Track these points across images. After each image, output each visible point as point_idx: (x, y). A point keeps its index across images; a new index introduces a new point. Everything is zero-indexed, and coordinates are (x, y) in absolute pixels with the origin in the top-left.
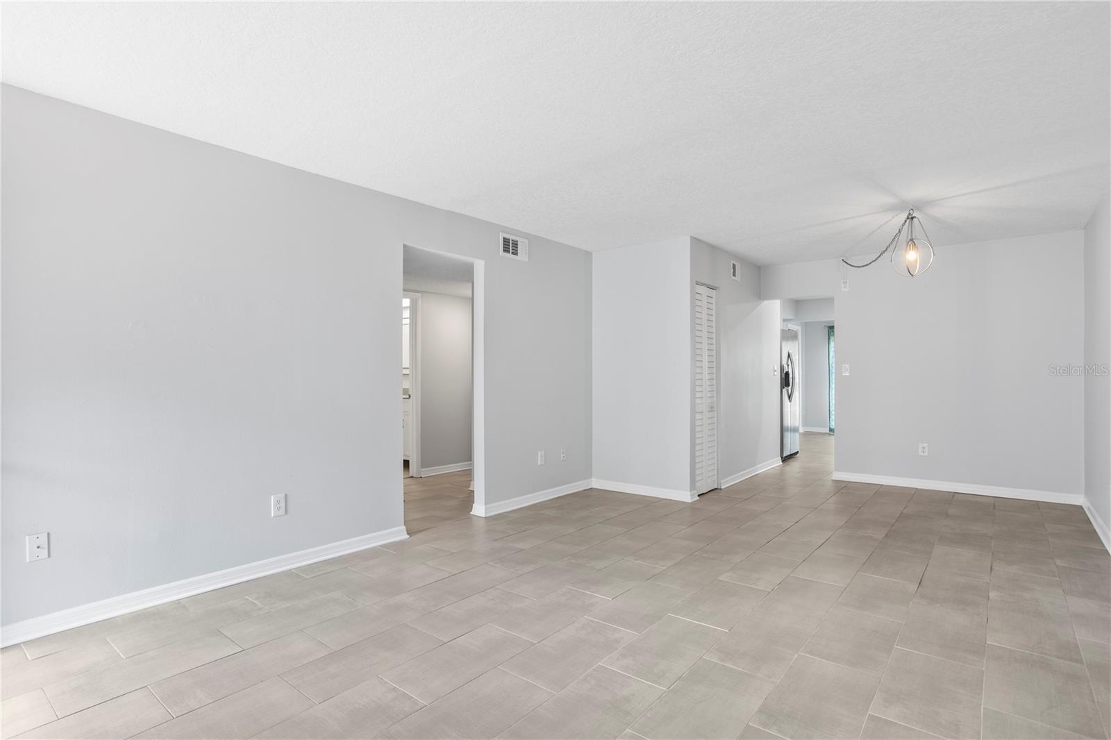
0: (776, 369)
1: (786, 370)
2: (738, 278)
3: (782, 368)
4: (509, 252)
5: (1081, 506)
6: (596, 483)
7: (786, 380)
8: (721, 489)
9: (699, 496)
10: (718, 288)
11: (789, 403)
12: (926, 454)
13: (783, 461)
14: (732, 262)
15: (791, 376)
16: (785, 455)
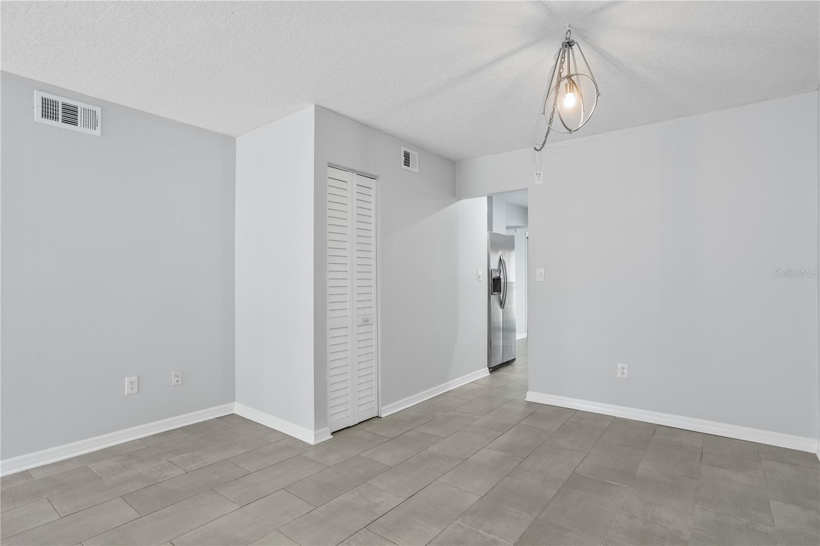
0: (480, 273)
1: (495, 275)
2: (414, 167)
3: (490, 273)
4: (56, 119)
5: (815, 454)
6: (239, 409)
7: (496, 285)
8: (381, 418)
9: (333, 433)
10: (378, 176)
11: (501, 310)
12: (626, 376)
13: (491, 372)
14: (403, 149)
15: (502, 281)
16: (493, 365)
